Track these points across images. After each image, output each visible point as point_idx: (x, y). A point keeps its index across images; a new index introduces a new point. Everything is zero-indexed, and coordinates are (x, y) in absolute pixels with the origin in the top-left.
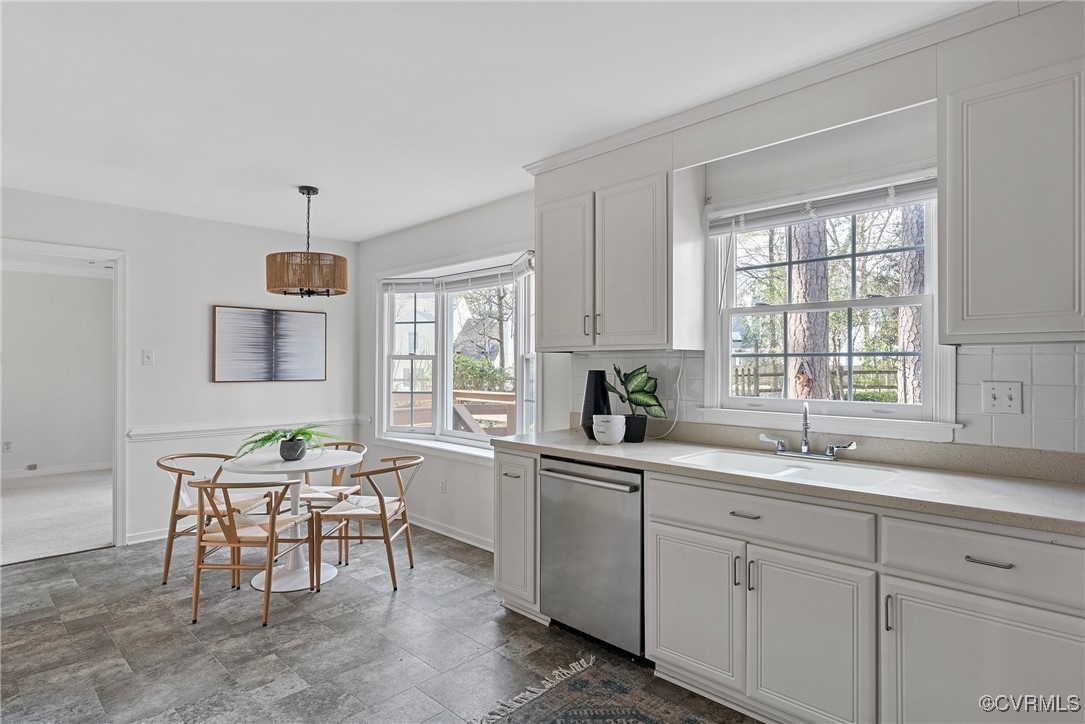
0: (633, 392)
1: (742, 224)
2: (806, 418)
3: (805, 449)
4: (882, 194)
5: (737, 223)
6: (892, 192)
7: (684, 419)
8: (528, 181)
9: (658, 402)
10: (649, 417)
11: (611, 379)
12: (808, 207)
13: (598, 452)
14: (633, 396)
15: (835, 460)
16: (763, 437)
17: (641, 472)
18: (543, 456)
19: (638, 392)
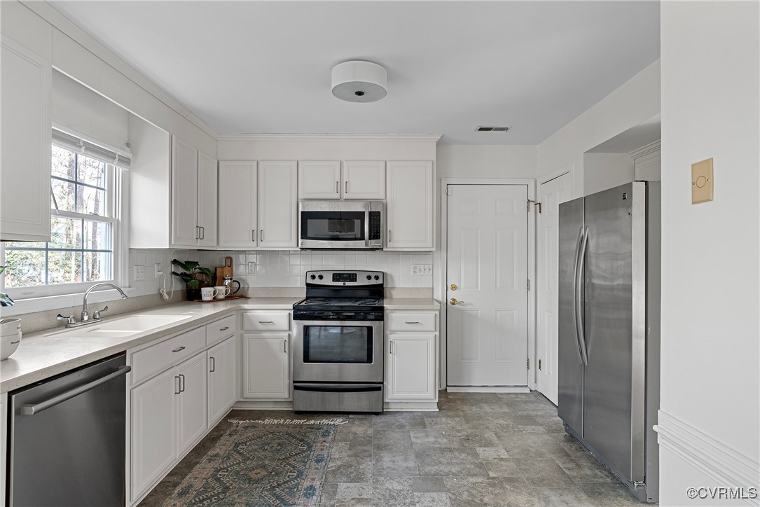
3: (86, 318)
4: (113, 155)
12: (81, 143)
15: (102, 320)
18: (12, 393)
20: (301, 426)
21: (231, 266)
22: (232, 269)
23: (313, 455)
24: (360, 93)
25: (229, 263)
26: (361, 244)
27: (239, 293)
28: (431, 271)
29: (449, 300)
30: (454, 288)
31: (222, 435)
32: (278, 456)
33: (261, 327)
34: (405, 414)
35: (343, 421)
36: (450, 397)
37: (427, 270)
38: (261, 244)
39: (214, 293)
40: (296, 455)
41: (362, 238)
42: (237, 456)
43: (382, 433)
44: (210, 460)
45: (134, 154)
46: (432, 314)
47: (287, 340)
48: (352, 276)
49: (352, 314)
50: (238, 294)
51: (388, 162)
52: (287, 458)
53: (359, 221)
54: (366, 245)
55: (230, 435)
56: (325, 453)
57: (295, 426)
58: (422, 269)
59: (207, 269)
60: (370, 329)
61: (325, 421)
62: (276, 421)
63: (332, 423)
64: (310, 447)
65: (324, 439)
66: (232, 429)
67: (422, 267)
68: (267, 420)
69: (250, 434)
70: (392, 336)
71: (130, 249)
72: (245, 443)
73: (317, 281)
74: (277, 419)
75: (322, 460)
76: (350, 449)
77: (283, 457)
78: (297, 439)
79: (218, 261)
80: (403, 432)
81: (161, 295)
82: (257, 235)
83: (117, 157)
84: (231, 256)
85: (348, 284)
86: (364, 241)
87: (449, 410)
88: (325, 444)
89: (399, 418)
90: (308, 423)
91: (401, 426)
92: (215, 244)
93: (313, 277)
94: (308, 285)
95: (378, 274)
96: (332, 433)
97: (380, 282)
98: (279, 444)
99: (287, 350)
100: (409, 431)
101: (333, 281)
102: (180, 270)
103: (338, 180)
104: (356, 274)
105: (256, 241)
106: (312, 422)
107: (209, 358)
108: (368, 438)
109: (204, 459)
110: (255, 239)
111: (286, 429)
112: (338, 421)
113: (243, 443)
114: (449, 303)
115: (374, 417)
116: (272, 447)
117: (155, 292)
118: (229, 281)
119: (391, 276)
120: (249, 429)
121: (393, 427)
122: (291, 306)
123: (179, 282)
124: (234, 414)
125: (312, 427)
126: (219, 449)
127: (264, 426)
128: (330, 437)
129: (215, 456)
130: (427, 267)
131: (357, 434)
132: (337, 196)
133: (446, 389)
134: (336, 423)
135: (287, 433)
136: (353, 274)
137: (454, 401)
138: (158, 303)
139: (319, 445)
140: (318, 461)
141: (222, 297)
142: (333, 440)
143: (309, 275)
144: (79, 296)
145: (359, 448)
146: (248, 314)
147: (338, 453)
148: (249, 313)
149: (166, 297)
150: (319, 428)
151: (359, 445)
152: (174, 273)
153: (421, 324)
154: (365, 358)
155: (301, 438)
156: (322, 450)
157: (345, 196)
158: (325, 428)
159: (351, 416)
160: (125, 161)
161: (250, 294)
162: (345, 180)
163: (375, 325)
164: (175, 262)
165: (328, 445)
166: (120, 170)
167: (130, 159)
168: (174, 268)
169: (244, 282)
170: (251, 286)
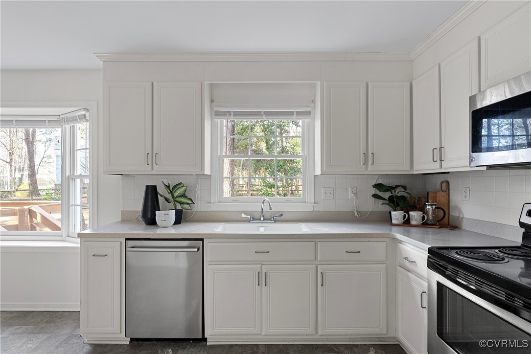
0: (176, 197)
1: (232, 116)
2: (270, 205)
3: (262, 219)
4: (291, 113)
5: (230, 115)
6: (295, 113)
7: (199, 210)
8: (99, 63)
9: (192, 202)
10: (184, 210)
11: (161, 190)
12: (263, 114)
13: (158, 232)
14: (178, 199)
15: (275, 222)
16: (243, 215)
17: (202, 240)
18: (127, 239)
19: (179, 197)
21: (447, 191)
22: (448, 194)
25: (445, 187)
39: (404, 217)
50: (443, 222)
71: (315, 175)
81: (353, 213)
82: (440, 153)
84: (448, 179)
94: (521, 225)
99: (425, 304)
105: (438, 161)
107: (319, 273)
110: (437, 159)
117: (348, 209)
122: (427, 248)
141: (415, 223)
143: (527, 208)
149: (356, 215)
160: (306, 114)
161: (465, 226)
164: (378, 186)
167: (310, 112)
168: (374, 191)
169: (459, 210)
170: (466, 216)
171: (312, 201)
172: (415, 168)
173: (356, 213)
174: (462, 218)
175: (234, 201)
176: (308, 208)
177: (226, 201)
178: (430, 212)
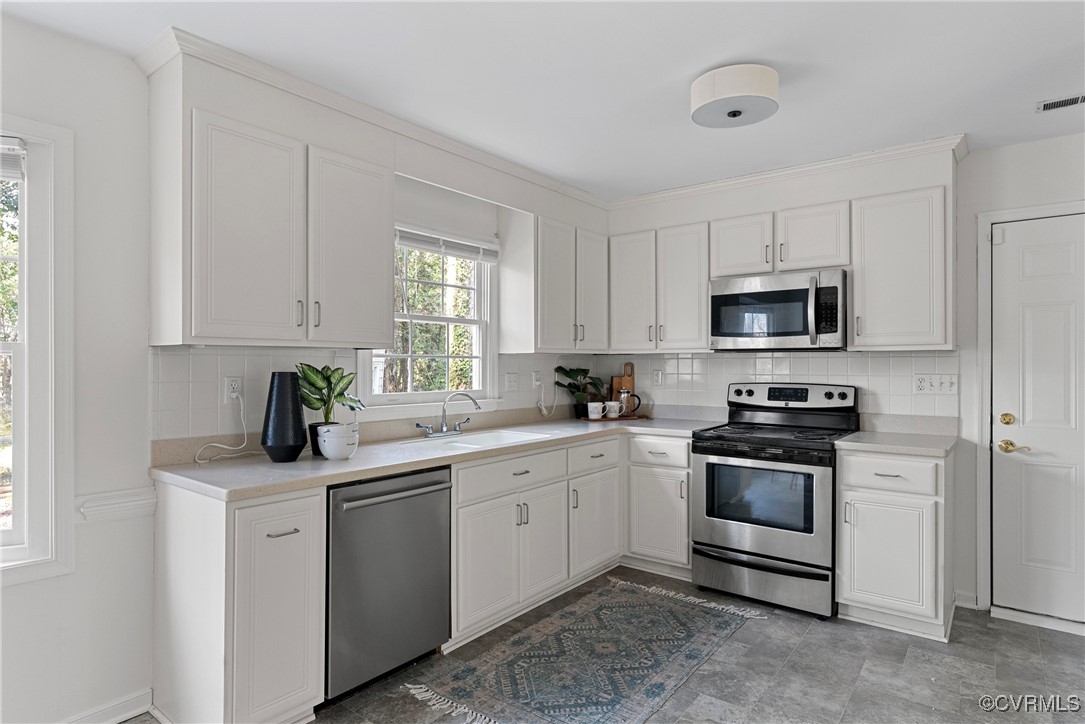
2: (476, 404)
3: (445, 429)
12: (441, 243)
15: (461, 433)
17: (449, 467)
18: (329, 488)
20: (694, 606)
21: (631, 375)
22: (633, 379)
23: (688, 647)
24: (734, 114)
25: (629, 371)
26: (804, 341)
27: (639, 412)
28: (955, 387)
29: (997, 443)
30: (1008, 420)
31: (590, 592)
32: (641, 635)
33: (651, 459)
34: (876, 631)
35: (760, 615)
36: (990, 625)
37: (946, 385)
38: (662, 345)
39: (604, 409)
40: (666, 640)
41: (805, 331)
42: (594, 621)
43: (814, 648)
44: (562, 617)
45: (502, 245)
46: (930, 464)
47: (686, 481)
48: (801, 394)
49: (780, 451)
50: (637, 413)
51: (854, 203)
52: (651, 641)
53: (801, 303)
54: (813, 342)
55: (600, 594)
56: (706, 650)
57: (686, 605)
58: (936, 384)
59: (598, 379)
60: (809, 477)
61: (732, 609)
62: (664, 592)
63: (741, 614)
64: (690, 636)
65: (715, 632)
66: (607, 588)
67: (936, 380)
68: (654, 588)
69: (624, 600)
70: (850, 493)
71: (500, 354)
72: (610, 608)
73: (744, 399)
74: (667, 589)
75: (695, 657)
76: (746, 655)
77: (648, 637)
78: (678, 621)
79: (616, 368)
80: (853, 657)
81: (540, 410)
82: (656, 332)
83: (481, 251)
84: (632, 361)
85: (792, 404)
86: (808, 337)
87: (974, 646)
88: (713, 638)
89: (860, 635)
90: (706, 605)
91: (857, 648)
92: (605, 346)
93: (739, 393)
94: (730, 404)
95: (845, 390)
96: (733, 626)
97: (849, 402)
98: (652, 621)
99: (685, 494)
100: (864, 659)
101: (769, 399)
102: (567, 381)
103: (769, 243)
104: (807, 390)
105: (654, 341)
106: (713, 605)
107: (571, 491)
108: (784, 649)
109: (557, 615)
110: (653, 338)
111: (672, 605)
112: (752, 613)
113: (609, 607)
114: (996, 448)
115: (815, 623)
116: (640, 622)
117: (533, 405)
118: (626, 395)
119: (874, 394)
120: (626, 593)
121: (840, 644)
122: (689, 433)
123: (565, 394)
124: (621, 571)
125: (708, 612)
126: (578, 608)
127: (647, 594)
128: (726, 631)
129: (571, 613)
130: (946, 379)
131: (770, 638)
132: (768, 267)
133: (989, 611)
134: (747, 616)
135: (671, 612)
136: (802, 389)
137: (996, 634)
138: (536, 417)
139: (703, 637)
140: (689, 657)
141: (613, 415)
142: (728, 637)
143: (734, 388)
144: (437, 406)
145: (762, 658)
146: (636, 439)
147: (725, 655)
148: (638, 439)
149: (545, 412)
150: (718, 614)
151: (764, 654)
152: (557, 383)
153: (905, 479)
154: (801, 524)
155: (684, 622)
156: (705, 644)
157: (780, 266)
158: (727, 618)
159: (777, 612)
160: (492, 254)
161: (656, 413)
162: (780, 240)
163: (820, 473)
164: (559, 370)
165: (716, 640)
166: (488, 265)
167: (497, 252)
168: (558, 377)
169: (648, 397)
170: (657, 403)
171: (497, 396)
172: (613, 346)
173: (544, 409)
174: (653, 405)
175: (393, 402)
176: (488, 406)
177: (377, 402)
178: (624, 402)
